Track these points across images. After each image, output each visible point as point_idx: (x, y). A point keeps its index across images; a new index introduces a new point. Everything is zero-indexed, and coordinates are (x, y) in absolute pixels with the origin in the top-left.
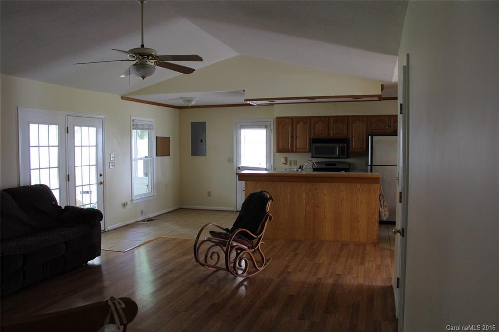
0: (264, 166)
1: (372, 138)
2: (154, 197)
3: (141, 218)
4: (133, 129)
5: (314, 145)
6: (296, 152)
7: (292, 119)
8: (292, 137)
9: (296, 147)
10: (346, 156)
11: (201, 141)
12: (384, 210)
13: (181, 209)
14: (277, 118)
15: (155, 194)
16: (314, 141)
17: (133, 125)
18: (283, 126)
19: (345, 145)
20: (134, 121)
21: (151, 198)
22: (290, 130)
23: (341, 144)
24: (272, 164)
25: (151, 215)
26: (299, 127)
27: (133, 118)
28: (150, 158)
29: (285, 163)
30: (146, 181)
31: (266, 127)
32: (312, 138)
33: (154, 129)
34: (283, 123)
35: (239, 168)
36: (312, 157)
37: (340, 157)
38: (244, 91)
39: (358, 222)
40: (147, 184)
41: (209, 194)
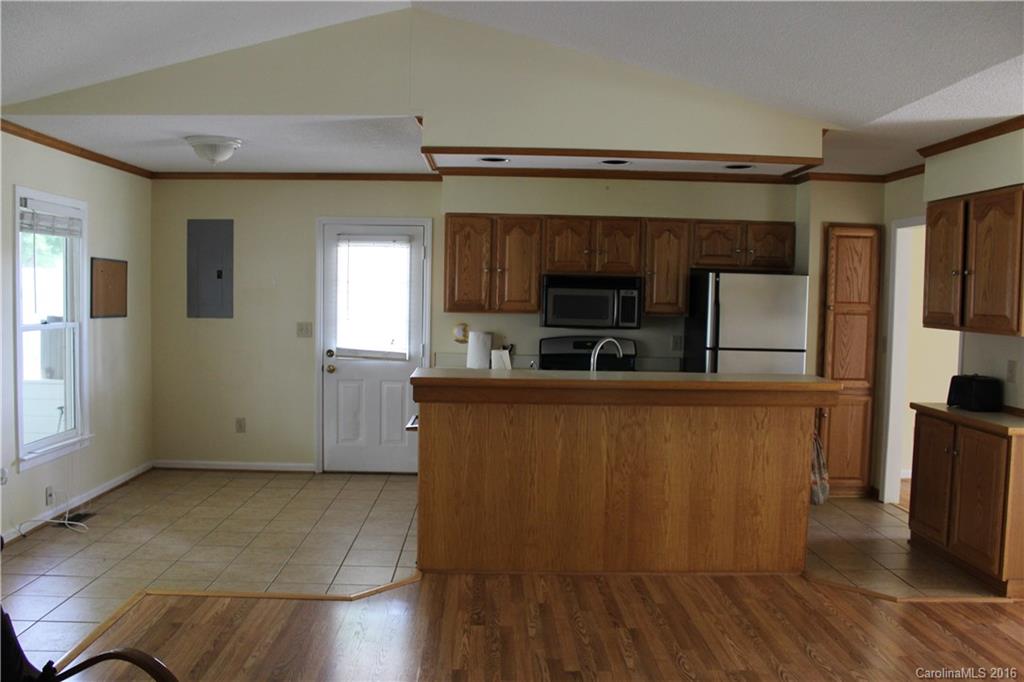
0: (402, 346)
1: (717, 276)
2: (87, 444)
3: (47, 515)
4: (22, 229)
5: (553, 292)
6: (501, 311)
7: (491, 219)
8: (492, 270)
9: (502, 296)
10: (635, 325)
11: (220, 274)
12: (822, 478)
13: (154, 469)
14: (450, 217)
15: (87, 435)
16: (552, 281)
17: (22, 216)
18: (468, 237)
19: (635, 293)
20: (24, 202)
21: (78, 447)
22: (484, 250)
23: (623, 293)
24: (426, 340)
25: (76, 501)
26: (511, 242)
27: (21, 192)
28: (70, 324)
29: (461, 337)
30: (57, 392)
31: (411, 239)
32: (543, 272)
33: (85, 234)
34: (468, 229)
35: (330, 353)
36: (546, 325)
37: (621, 324)
38: (420, 120)
39: (756, 514)
40: (63, 404)
41: (241, 426)
